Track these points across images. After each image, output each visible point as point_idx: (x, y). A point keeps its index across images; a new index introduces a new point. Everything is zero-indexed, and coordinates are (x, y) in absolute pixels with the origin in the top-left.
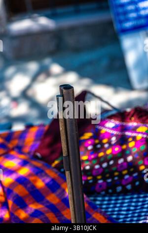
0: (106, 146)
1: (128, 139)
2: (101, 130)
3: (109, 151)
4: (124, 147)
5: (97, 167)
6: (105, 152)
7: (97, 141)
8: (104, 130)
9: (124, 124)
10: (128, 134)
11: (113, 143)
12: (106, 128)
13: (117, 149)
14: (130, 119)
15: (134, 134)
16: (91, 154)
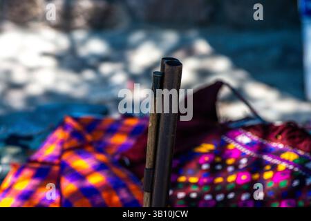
0: (230, 169)
1: (265, 165)
2: (228, 144)
3: (232, 178)
4: (256, 176)
5: (208, 197)
6: (225, 178)
7: (218, 159)
8: (232, 146)
9: (265, 142)
10: (267, 158)
11: (241, 167)
12: (237, 142)
13: (244, 177)
14: (276, 137)
15: (275, 161)
16: (205, 176)
